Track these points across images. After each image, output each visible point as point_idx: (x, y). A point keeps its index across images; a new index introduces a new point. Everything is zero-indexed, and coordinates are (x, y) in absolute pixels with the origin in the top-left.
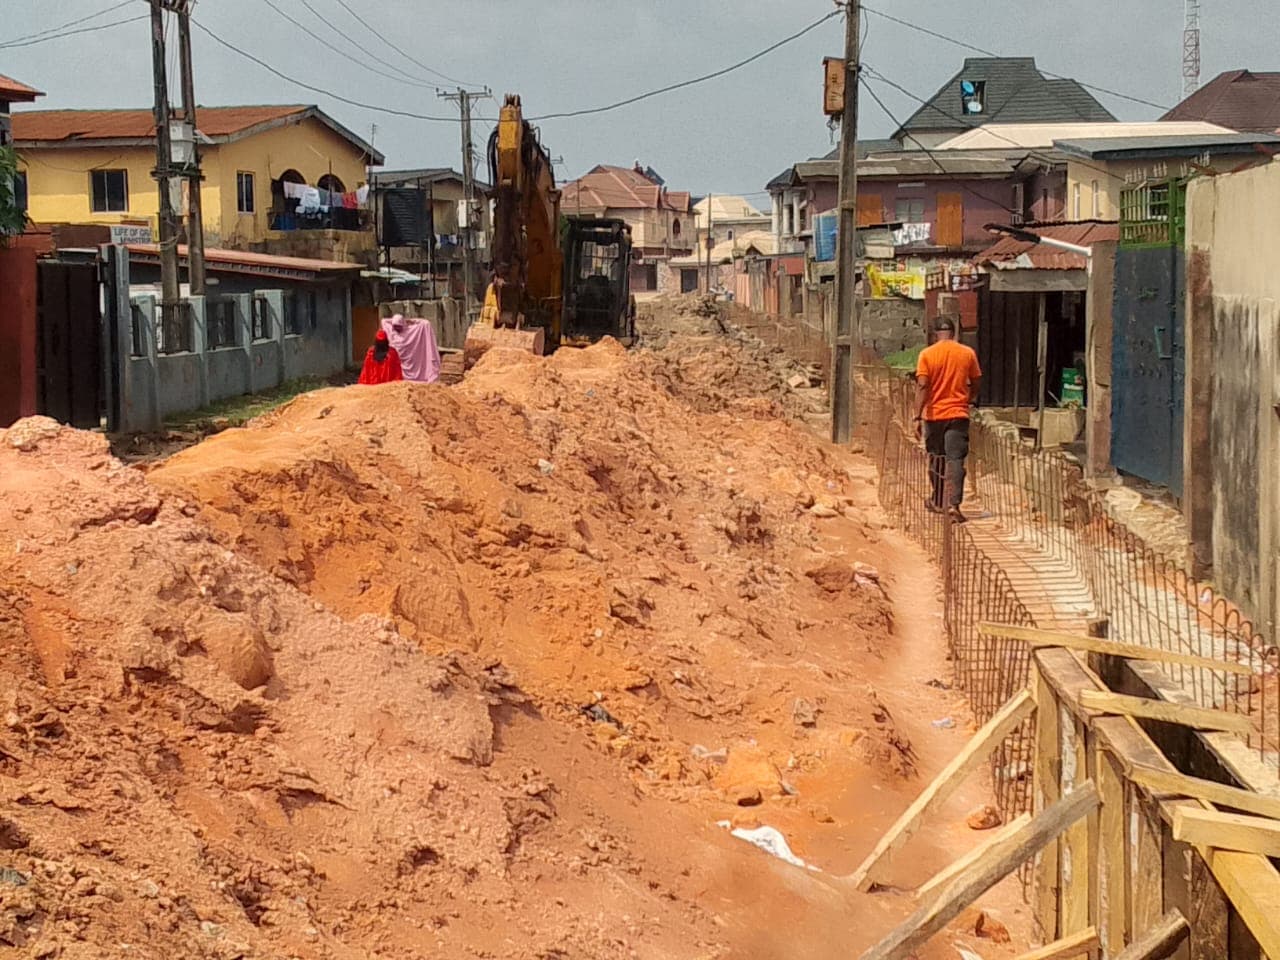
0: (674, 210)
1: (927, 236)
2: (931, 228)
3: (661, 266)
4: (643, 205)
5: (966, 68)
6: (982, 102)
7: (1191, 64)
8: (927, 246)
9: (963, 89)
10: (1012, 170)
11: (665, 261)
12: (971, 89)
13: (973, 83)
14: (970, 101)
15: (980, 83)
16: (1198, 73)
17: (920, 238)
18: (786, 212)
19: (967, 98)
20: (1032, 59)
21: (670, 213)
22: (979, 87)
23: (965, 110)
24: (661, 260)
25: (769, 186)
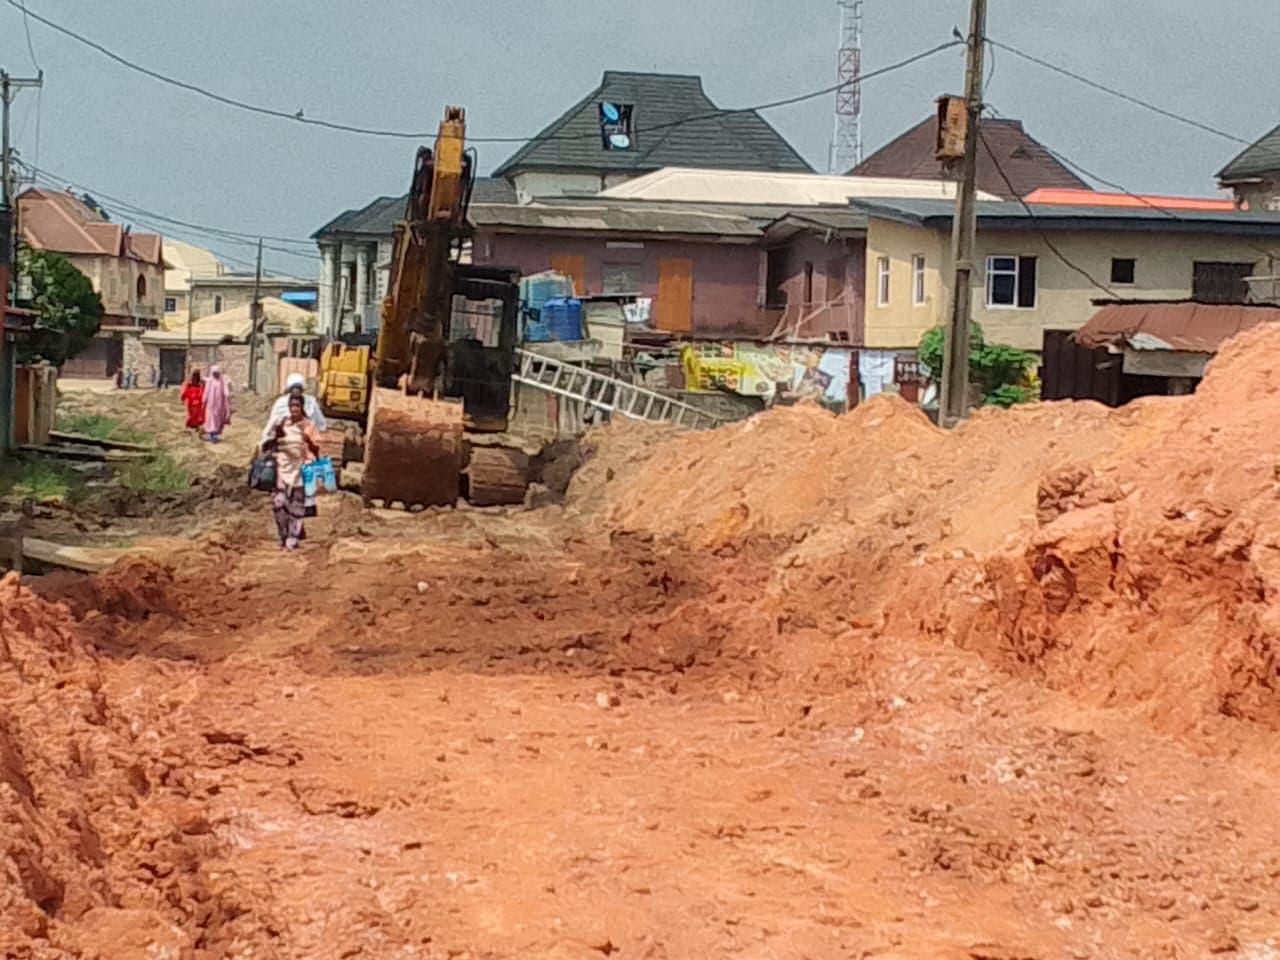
0: (141, 262)
1: (645, 316)
2: (652, 305)
3: (129, 343)
4: (101, 250)
5: (605, 84)
6: (628, 133)
7: (847, 96)
8: (646, 330)
9: (602, 113)
10: (761, 233)
11: (138, 335)
12: (613, 114)
13: (617, 107)
14: (612, 132)
15: (626, 106)
16: (857, 111)
17: (637, 319)
18: (345, 272)
19: (608, 127)
20: (698, 78)
21: (134, 265)
22: (626, 113)
23: (606, 144)
24: (131, 333)
25: (318, 235)
